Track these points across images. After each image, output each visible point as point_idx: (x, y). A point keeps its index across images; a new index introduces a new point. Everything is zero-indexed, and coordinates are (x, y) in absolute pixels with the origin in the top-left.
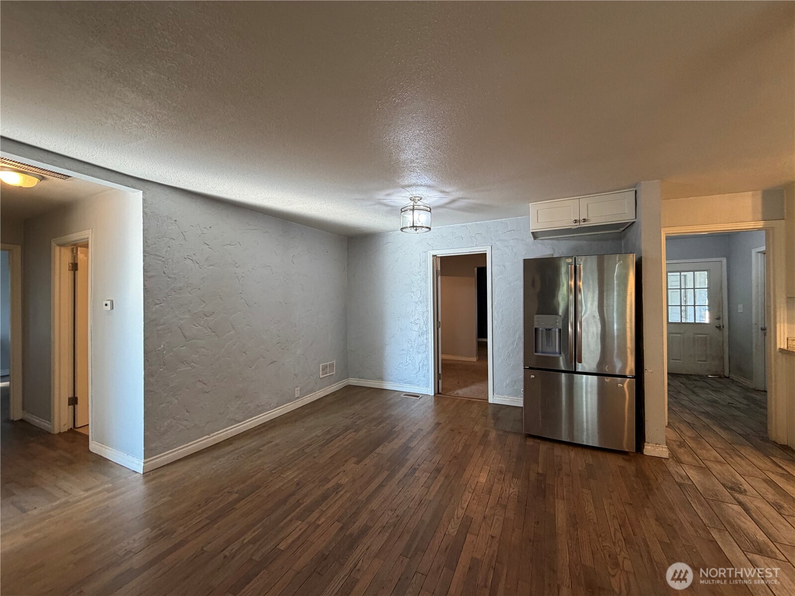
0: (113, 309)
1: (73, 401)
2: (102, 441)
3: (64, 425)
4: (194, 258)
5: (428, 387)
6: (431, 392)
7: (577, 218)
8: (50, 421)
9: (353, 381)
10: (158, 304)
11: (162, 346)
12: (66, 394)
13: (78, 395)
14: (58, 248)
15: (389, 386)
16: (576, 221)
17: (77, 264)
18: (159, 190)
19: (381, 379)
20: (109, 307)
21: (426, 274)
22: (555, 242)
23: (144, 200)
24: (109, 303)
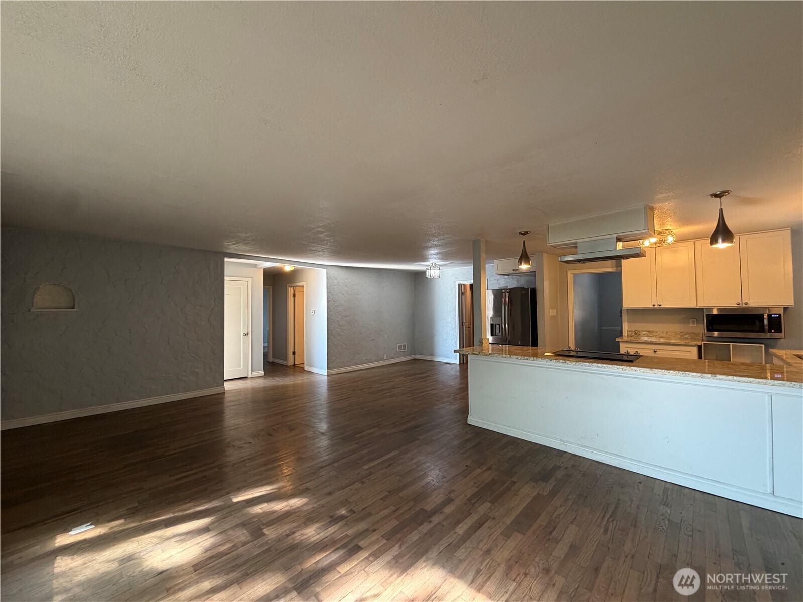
0: (315, 313)
1: (294, 353)
2: (310, 365)
3: (290, 363)
4: (342, 292)
5: (456, 359)
6: (458, 362)
7: (514, 269)
8: (286, 360)
9: (417, 357)
10: (331, 312)
11: (332, 328)
12: (292, 350)
13: (296, 351)
14: (288, 288)
15: (437, 359)
16: (514, 270)
17: (296, 294)
18: (331, 267)
19: (432, 355)
20: (313, 313)
21: (455, 295)
22: (518, 277)
23: (327, 272)
24: (313, 311)
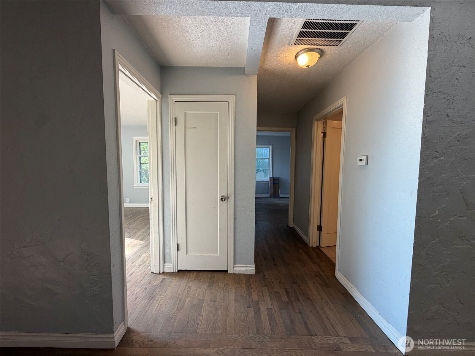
0: (367, 164)
1: (320, 228)
3: (315, 243)
10: (436, 158)
11: (437, 213)
12: (316, 223)
13: (322, 225)
14: (316, 123)
17: (326, 132)
20: (364, 163)
24: (364, 158)
